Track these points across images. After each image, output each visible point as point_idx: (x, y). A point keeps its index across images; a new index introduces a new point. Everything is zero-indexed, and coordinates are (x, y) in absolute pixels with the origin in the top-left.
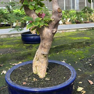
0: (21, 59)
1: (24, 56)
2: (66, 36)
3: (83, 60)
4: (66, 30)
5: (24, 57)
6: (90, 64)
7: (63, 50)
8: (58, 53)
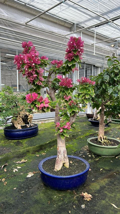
0: (21, 157)
1: (24, 153)
2: (48, 128)
3: (76, 153)
4: (46, 120)
5: (24, 155)
6: (84, 156)
7: (55, 144)
8: (52, 148)
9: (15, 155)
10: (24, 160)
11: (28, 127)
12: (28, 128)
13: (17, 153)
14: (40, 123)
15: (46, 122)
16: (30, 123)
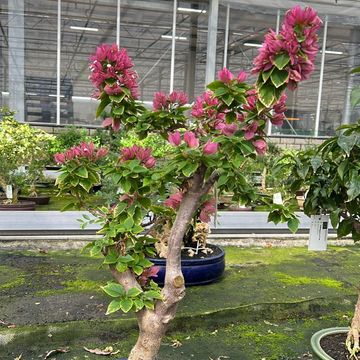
0: (113, 339)
1: (123, 331)
5: (122, 335)
7: (233, 323)
8: (216, 331)
9: (94, 330)
10: (111, 349)
11: (191, 255)
12: (190, 258)
13: (102, 325)
14: (264, 244)
15: (285, 244)
16: (198, 245)
